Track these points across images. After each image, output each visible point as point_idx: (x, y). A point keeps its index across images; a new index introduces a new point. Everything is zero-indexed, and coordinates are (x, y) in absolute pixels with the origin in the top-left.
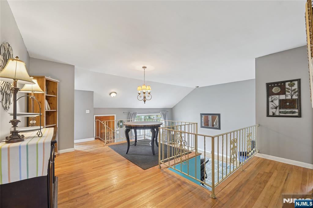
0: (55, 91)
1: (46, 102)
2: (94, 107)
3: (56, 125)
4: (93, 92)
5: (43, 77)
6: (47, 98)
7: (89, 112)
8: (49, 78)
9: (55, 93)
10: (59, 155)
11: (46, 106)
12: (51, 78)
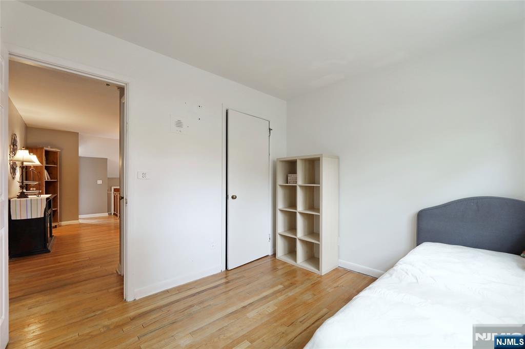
0: (55, 161)
1: (46, 172)
2: (109, 177)
3: (57, 196)
4: (107, 159)
5: (42, 148)
6: (47, 168)
7: (101, 183)
8: (49, 149)
9: (55, 163)
10: (60, 226)
11: (46, 176)
12: (51, 148)
